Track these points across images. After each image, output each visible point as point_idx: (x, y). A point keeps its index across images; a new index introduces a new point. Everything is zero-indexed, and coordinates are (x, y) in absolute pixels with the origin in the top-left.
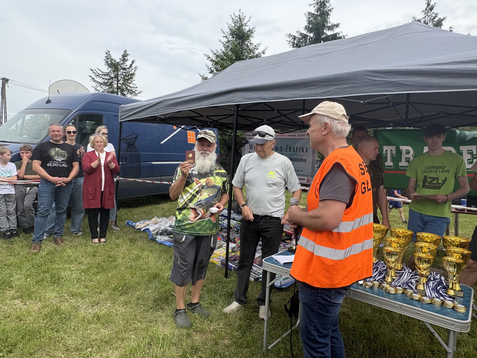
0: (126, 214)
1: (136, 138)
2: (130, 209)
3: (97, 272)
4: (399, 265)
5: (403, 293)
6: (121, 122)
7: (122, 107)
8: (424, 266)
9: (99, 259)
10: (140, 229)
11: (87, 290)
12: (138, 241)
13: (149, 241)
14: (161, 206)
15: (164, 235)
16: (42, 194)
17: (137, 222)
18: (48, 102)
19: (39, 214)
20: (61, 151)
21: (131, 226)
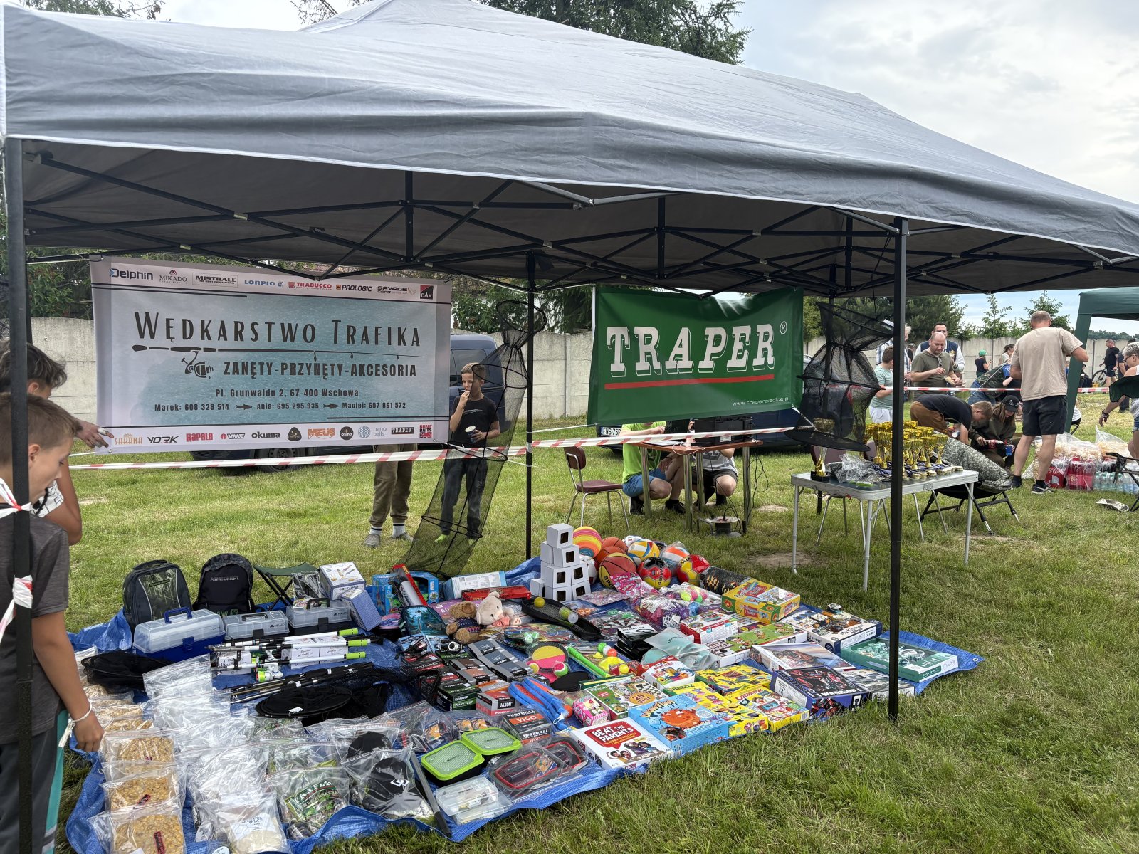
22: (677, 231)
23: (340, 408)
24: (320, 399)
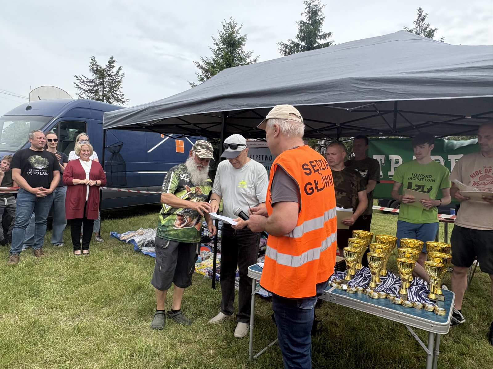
0: (111, 225)
1: (120, 146)
2: (114, 220)
3: (78, 284)
4: (384, 271)
5: (386, 298)
6: (105, 129)
7: (105, 114)
8: (406, 270)
9: (81, 271)
10: (125, 240)
11: (68, 302)
12: (123, 252)
13: (134, 252)
14: (148, 217)
15: (150, 246)
16: (21, 204)
17: (123, 233)
18: (29, 108)
19: (17, 225)
20: (41, 159)
21: (116, 237)
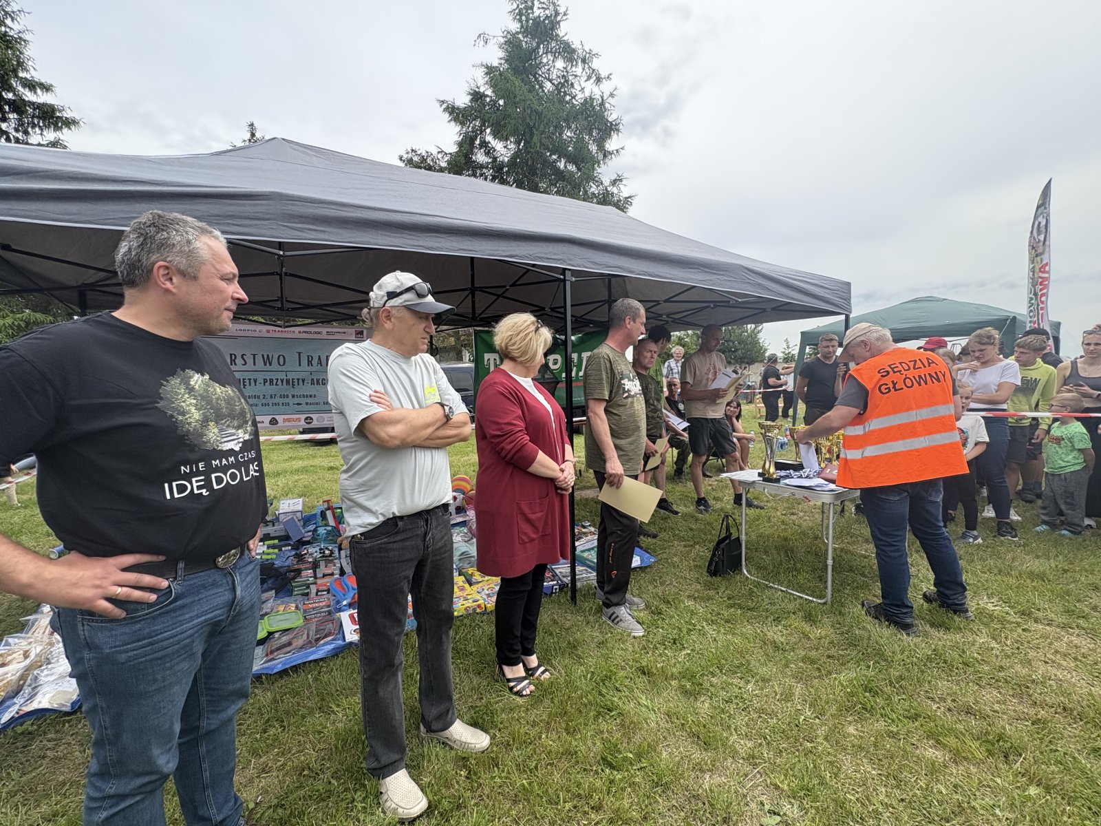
22: (481, 289)
23: (304, 405)
24: (290, 400)
